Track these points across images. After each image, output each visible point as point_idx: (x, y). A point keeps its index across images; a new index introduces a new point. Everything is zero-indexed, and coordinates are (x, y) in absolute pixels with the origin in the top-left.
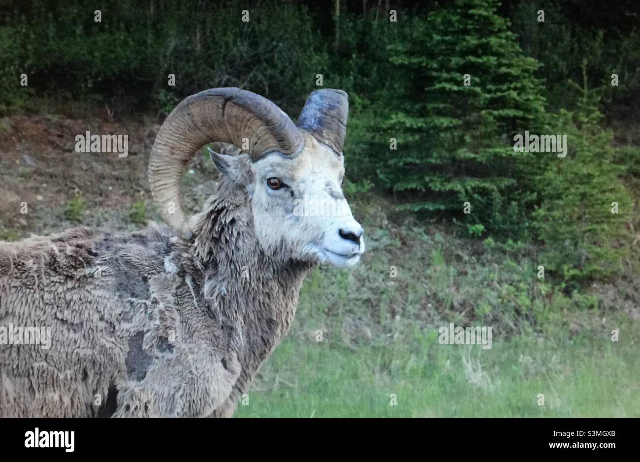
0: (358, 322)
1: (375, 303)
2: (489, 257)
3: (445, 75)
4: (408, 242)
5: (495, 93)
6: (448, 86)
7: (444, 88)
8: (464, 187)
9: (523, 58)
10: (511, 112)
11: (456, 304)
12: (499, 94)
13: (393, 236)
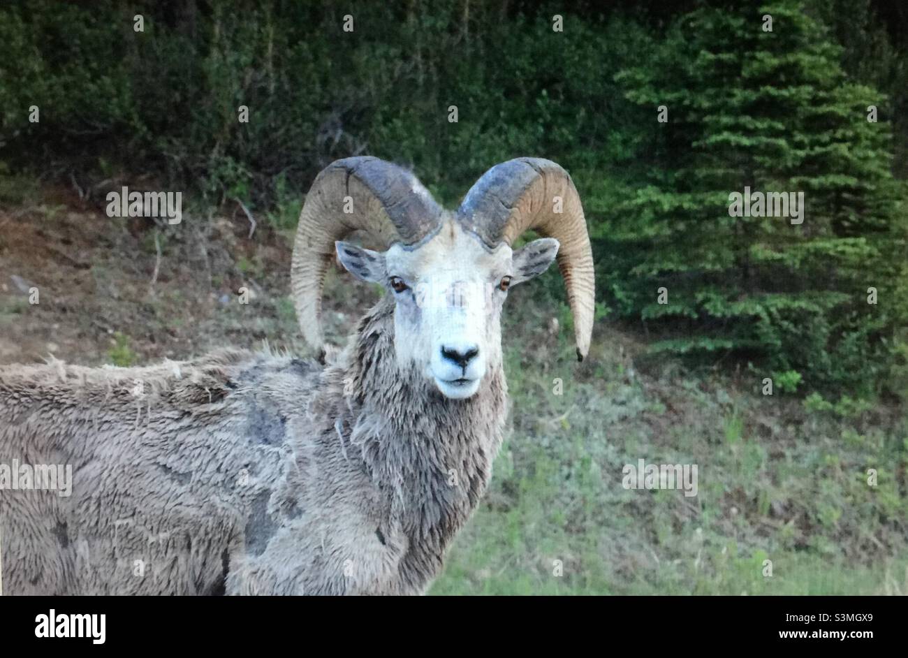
0: (621, 541)
1: (643, 509)
2: (814, 426)
3: (726, 120)
4: (676, 406)
5: (812, 149)
6: (734, 138)
7: (726, 143)
8: (767, 309)
9: (850, 86)
10: (841, 180)
11: (777, 507)
12: (818, 150)
13: (648, 396)
